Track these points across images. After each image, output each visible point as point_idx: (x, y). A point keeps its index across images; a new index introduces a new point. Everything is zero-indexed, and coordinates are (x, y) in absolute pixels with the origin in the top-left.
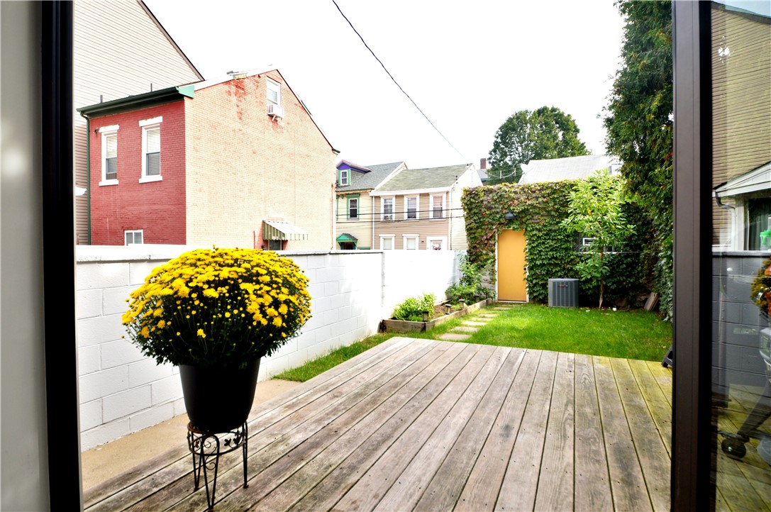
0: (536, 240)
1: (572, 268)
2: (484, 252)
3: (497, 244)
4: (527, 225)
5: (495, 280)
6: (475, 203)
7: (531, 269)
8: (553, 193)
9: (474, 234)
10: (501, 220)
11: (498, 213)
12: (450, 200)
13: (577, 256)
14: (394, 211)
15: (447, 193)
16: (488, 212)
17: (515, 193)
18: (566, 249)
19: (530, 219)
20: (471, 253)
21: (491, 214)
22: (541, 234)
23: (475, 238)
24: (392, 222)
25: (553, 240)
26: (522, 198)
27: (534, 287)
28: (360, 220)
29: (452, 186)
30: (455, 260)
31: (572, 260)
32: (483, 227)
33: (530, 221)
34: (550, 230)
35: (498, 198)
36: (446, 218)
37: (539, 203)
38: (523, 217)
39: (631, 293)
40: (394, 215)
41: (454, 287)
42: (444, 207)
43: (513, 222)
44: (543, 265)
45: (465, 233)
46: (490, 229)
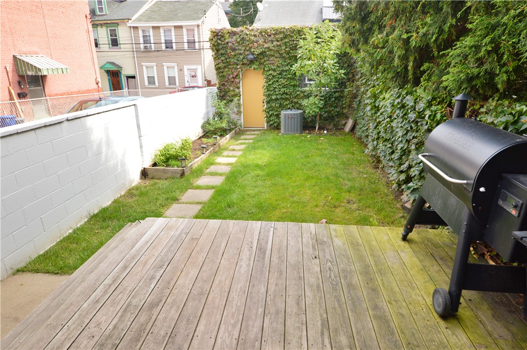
0: (272, 79)
1: (298, 102)
2: (231, 88)
3: (241, 81)
4: (265, 66)
5: (241, 112)
6: (221, 44)
7: (268, 102)
8: (285, 38)
9: (222, 72)
10: (244, 60)
11: (241, 54)
12: (201, 33)
13: (302, 92)
14: (152, 42)
15: (198, 26)
16: (233, 54)
17: (255, 36)
18: (294, 86)
19: (267, 60)
20: (221, 90)
21: (235, 55)
22: (275, 74)
23: (223, 76)
24: (151, 51)
25: (284, 78)
26: (260, 42)
27: (270, 117)
28: (122, 50)
29: (202, 20)
30: (207, 97)
31: (298, 95)
32: (230, 67)
33: (267, 62)
34: (282, 70)
35: (241, 40)
36: (199, 49)
37: (274, 46)
38: (261, 59)
39: (336, 119)
40: (153, 45)
41: (208, 122)
42: (197, 40)
43: (253, 63)
44: (277, 99)
45: (215, 72)
46: (235, 69)
